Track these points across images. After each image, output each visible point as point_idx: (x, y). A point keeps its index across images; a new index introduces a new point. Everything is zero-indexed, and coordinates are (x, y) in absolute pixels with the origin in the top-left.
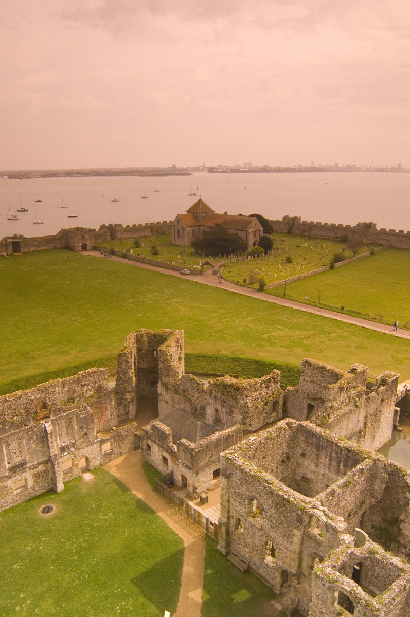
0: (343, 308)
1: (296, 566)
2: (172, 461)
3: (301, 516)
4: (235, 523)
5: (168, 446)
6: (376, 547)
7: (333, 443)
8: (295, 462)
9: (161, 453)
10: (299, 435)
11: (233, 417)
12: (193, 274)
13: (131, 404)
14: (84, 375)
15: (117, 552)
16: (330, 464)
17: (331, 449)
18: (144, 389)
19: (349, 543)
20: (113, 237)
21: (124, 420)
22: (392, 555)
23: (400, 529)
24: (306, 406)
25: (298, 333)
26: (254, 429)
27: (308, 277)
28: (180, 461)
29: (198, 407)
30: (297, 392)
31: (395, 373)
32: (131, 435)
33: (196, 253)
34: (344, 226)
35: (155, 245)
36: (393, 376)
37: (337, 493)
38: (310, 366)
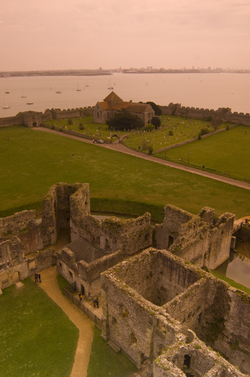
0: (204, 167)
1: (149, 352)
2: (75, 275)
3: (151, 319)
4: (112, 320)
5: (72, 265)
6: (201, 343)
7: (181, 266)
8: (156, 277)
9: (68, 269)
10: (159, 259)
11: (117, 245)
12: (106, 143)
13: (52, 234)
14: (19, 215)
15: (33, 338)
16: (179, 280)
17: (179, 270)
19: (182, 341)
20: (54, 117)
21: (47, 245)
22: (210, 350)
23: (224, 326)
24: (167, 237)
25: (172, 184)
26: (131, 253)
27: (183, 145)
28: (80, 275)
29: (96, 237)
30: (162, 227)
31: (232, 214)
32: (50, 256)
33: (109, 128)
34: (210, 110)
35: (82, 123)
36: (230, 216)
37: (179, 302)
38: (170, 210)
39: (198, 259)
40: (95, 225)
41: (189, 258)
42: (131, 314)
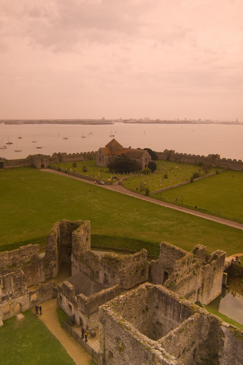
0: (196, 207)
2: (74, 308)
3: (147, 354)
4: (108, 354)
5: (71, 298)
7: (175, 300)
8: (152, 312)
9: (68, 302)
10: (154, 294)
11: (115, 279)
12: (107, 184)
13: (54, 268)
14: (24, 249)
16: (174, 315)
17: (174, 304)
18: (64, 258)
20: (61, 161)
21: (49, 278)
24: (163, 273)
25: (167, 223)
26: (128, 287)
27: (177, 187)
28: (79, 308)
29: (95, 271)
31: (223, 251)
32: (51, 289)
33: (110, 171)
34: (201, 156)
35: (86, 166)
36: (222, 253)
37: (174, 337)
38: (165, 247)
39: (192, 295)
40: (95, 260)
41: (183, 293)
42: (127, 348)
